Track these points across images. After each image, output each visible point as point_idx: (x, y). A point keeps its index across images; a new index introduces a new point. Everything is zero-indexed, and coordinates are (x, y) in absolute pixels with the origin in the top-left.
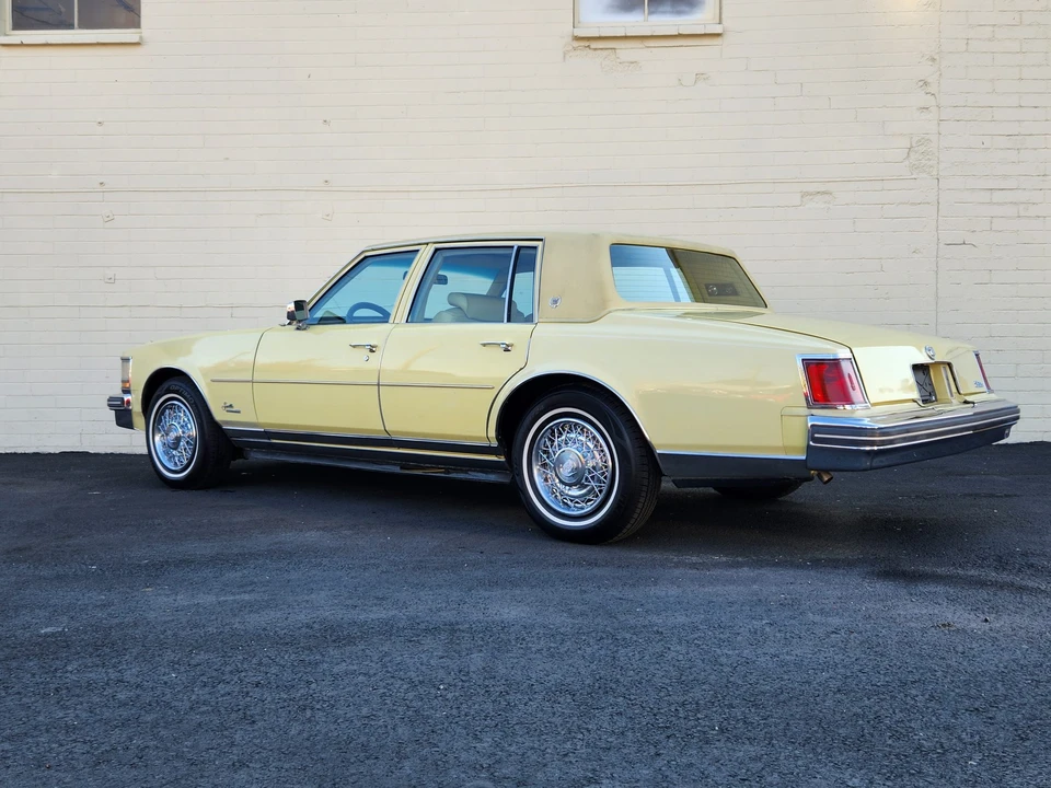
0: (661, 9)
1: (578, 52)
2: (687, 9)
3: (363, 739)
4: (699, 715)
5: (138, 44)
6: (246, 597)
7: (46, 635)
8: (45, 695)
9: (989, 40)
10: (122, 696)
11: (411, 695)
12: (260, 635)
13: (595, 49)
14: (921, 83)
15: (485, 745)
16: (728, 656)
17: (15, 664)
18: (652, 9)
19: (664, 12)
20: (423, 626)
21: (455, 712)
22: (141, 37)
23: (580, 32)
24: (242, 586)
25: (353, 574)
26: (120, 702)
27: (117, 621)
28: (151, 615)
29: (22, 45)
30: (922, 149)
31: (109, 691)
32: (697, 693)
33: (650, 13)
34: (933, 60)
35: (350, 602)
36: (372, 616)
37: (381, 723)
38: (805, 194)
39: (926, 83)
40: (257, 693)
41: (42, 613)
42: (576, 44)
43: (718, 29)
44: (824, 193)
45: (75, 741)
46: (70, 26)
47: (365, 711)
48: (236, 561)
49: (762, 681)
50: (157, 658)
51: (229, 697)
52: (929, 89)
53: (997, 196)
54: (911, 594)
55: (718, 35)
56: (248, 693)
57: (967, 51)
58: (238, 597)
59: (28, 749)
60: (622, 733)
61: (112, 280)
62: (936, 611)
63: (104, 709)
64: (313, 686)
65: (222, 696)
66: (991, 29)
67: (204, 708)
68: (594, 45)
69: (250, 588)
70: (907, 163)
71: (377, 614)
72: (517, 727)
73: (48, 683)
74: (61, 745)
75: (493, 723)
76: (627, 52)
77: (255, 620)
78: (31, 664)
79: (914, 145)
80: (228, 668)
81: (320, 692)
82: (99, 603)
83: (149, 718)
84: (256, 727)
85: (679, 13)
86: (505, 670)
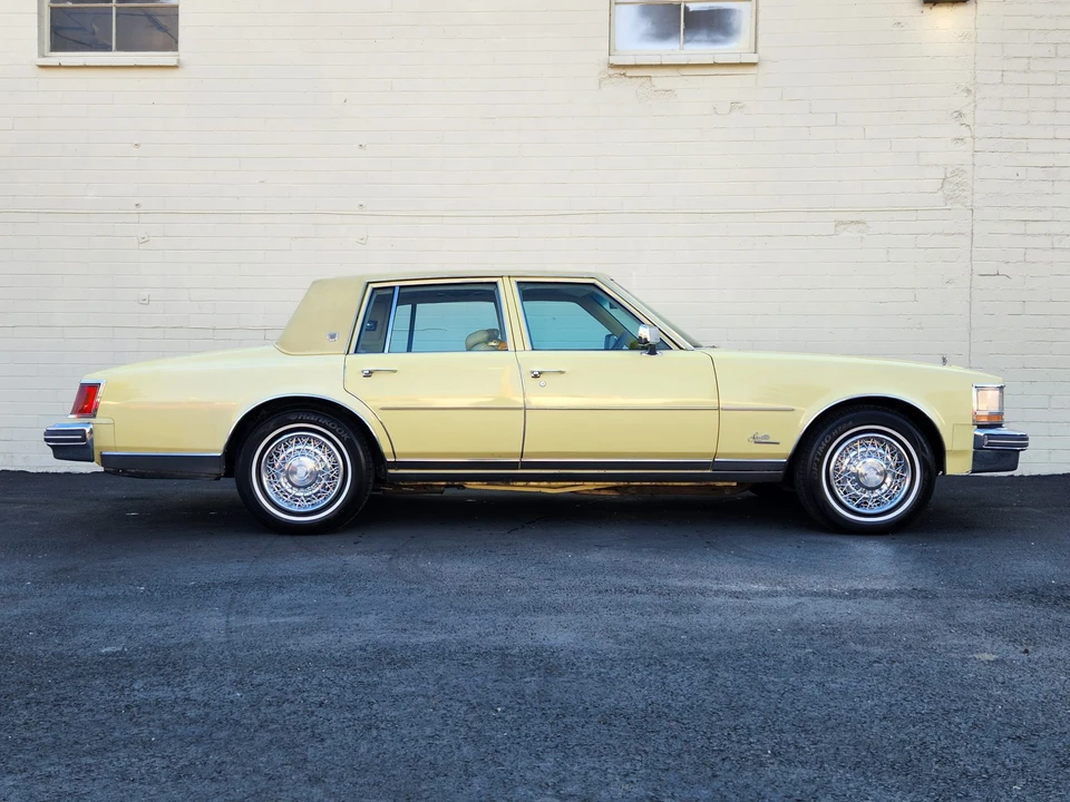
0: (697, 37)
1: (613, 80)
2: (721, 37)
3: (430, 757)
4: (751, 740)
5: (175, 67)
6: (297, 619)
7: (107, 655)
8: (117, 713)
9: (1025, 72)
10: (191, 714)
11: (471, 717)
12: (315, 657)
13: (631, 77)
14: (956, 114)
15: (549, 764)
16: (774, 683)
17: (82, 682)
18: (687, 38)
19: (699, 41)
20: (473, 650)
21: (515, 733)
22: (179, 60)
23: (614, 60)
24: (291, 609)
25: (397, 599)
26: (191, 720)
27: (173, 641)
28: (207, 636)
29: (60, 66)
30: (957, 179)
31: (178, 709)
32: (748, 719)
33: (686, 42)
34: (968, 91)
35: (397, 626)
36: (423, 640)
37: (445, 742)
38: (839, 223)
39: (960, 114)
40: (321, 712)
41: (100, 633)
42: (612, 72)
43: (753, 58)
44: (858, 222)
45: (153, 756)
46: (107, 48)
47: (428, 731)
48: (281, 584)
49: (809, 708)
50: (220, 678)
51: (295, 716)
52: (965, 121)
53: (1032, 228)
54: (950, 625)
55: (754, 64)
56: (313, 712)
57: (1002, 82)
58: (288, 619)
59: (110, 763)
60: (679, 755)
61: (146, 302)
62: (975, 642)
63: (177, 726)
64: (375, 706)
65: (289, 715)
66: (1025, 61)
67: (273, 727)
68: (630, 73)
69: (299, 611)
70: (940, 193)
71: (429, 638)
72: (576, 748)
73: (117, 701)
74: (141, 760)
75: (553, 745)
76: (662, 80)
77: (310, 643)
78: (98, 682)
79: (948, 175)
80: (290, 689)
81: (383, 712)
82: (154, 624)
83: (223, 734)
84: (326, 745)
85: (715, 42)
86: (558, 694)
